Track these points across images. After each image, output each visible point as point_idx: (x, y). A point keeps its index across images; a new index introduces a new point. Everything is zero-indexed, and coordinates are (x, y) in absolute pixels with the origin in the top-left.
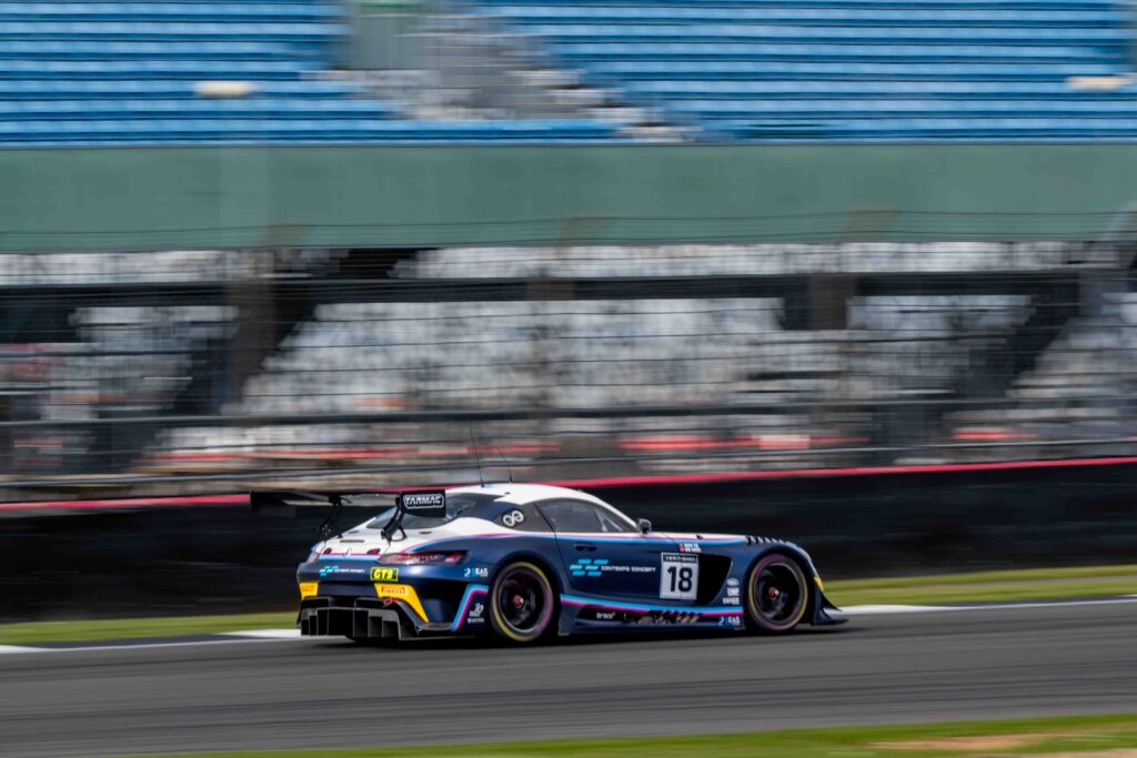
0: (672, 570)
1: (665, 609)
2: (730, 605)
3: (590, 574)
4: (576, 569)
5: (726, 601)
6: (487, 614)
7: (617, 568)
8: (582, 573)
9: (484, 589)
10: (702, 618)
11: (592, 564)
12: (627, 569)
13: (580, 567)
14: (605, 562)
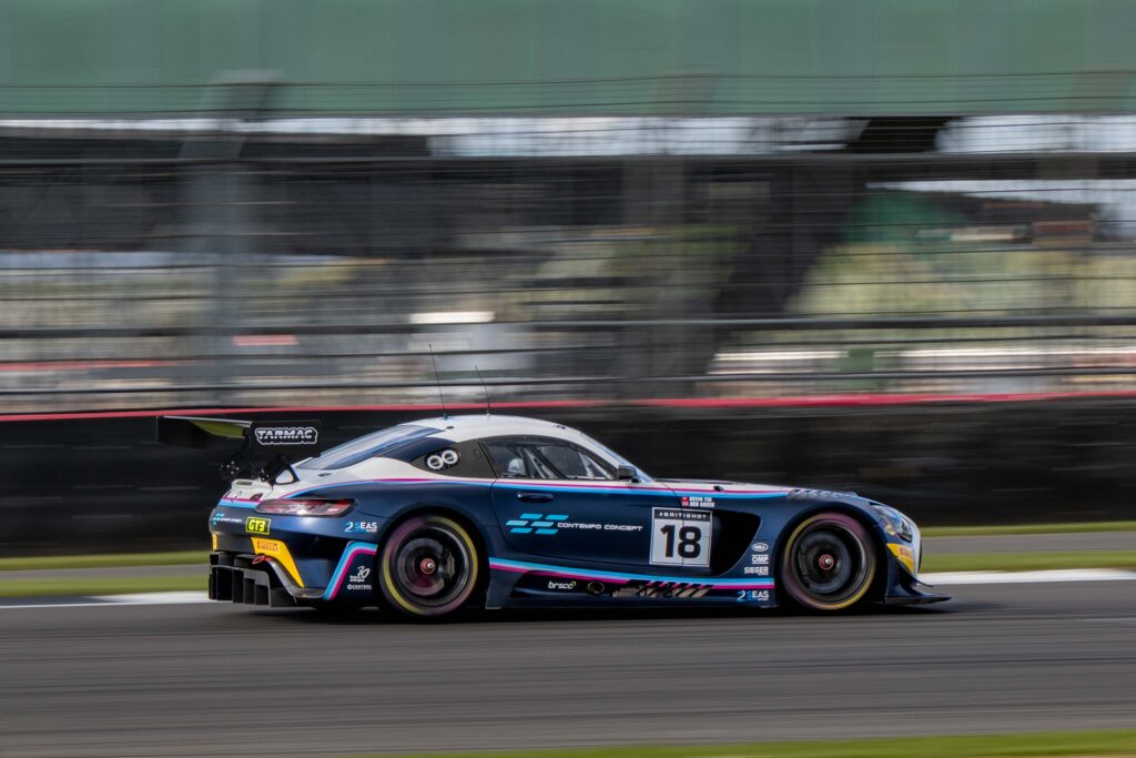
0: (669, 530)
1: (653, 579)
2: (755, 576)
3: (539, 532)
4: (517, 525)
5: (748, 570)
6: (374, 578)
7: (582, 526)
8: (528, 531)
9: (372, 548)
10: (713, 591)
11: (543, 519)
12: (599, 527)
13: (524, 523)
14: (565, 517)
